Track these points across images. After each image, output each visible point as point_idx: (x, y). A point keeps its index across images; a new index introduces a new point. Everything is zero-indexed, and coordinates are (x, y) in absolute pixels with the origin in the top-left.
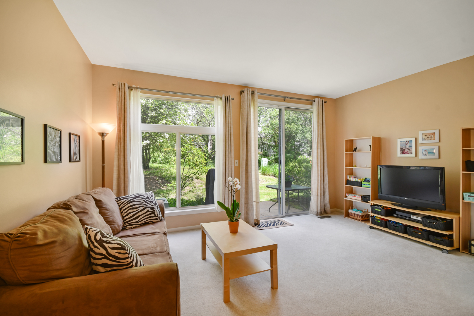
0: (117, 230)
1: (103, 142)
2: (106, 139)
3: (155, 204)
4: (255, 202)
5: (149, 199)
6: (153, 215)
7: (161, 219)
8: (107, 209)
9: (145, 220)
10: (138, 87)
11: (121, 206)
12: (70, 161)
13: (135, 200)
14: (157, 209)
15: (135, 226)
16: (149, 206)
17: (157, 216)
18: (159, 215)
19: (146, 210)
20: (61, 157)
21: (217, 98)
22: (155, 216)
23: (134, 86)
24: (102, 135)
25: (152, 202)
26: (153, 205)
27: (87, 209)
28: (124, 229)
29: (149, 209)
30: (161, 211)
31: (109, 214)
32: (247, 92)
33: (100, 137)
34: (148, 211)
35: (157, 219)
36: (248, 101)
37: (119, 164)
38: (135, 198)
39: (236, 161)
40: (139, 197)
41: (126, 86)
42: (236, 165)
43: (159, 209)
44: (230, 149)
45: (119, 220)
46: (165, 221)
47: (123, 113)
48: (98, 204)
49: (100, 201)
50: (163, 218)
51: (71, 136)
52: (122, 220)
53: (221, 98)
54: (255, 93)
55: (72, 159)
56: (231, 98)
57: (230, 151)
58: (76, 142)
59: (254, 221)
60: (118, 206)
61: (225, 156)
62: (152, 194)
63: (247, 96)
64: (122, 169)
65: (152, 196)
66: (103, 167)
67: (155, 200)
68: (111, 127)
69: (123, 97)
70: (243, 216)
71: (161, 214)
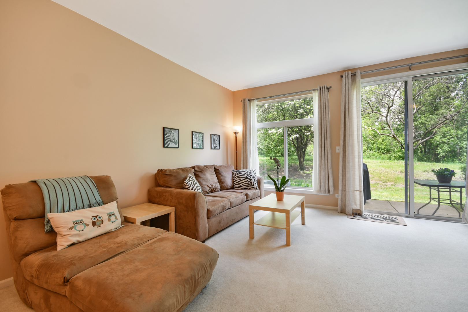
0: (226, 187)
1: (236, 137)
2: (238, 136)
3: (254, 177)
5: (250, 173)
6: (251, 184)
7: (256, 188)
8: (221, 175)
9: (245, 186)
10: (255, 98)
11: (234, 176)
12: (211, 149)
13: (241, 173)
14: (254, 180)
15: (239, 188)
16: (249, 177)
17: (253, 185)
18: (254, 185)
19: (246, 180)
20: (203, 146)
21: (314, 91)
22: (252, 185)
23: (252, 99)
24: (236, 133)
25: (252, 176)
26: (252, 177)
27: (203, 171)
28: (232, 188)
29: (248, 179)
30: (258, 183)
31: (222, 178)
32: (345, 76)
33: (235, 135)
34: (247, 181)
35: (253, 187)
36: (346, 85)
37: (244, 151)
38: (242, 172)
39: (337, 148)
40: (245, 171)
41: (247, 100)
42: (337, 151)
43: (255, 181)
44: (326, 136)
45: (229, 182)
46: (259, 190)
47: (245, 118)
48: (217, 171)
49: (218, 170)
50: (258, 188)
51: (212, 135)
52: (232, 183)
53: (317, 89)
54: (357, 73)
55: (213, 147)
56: (326, 88)
57: (326, 138)
58: (216, 139)
59: (351, 210)
60: (231, 175)
61: (320, 143)
62: (254, 170)
63: (345, 80)
64: (245, 154)
65: (253, 172)
66: (236, 153)
67: (255, 175)
68: (239, 128)
69: (245, 108)
70: (340, 203)
71: (257, 184)
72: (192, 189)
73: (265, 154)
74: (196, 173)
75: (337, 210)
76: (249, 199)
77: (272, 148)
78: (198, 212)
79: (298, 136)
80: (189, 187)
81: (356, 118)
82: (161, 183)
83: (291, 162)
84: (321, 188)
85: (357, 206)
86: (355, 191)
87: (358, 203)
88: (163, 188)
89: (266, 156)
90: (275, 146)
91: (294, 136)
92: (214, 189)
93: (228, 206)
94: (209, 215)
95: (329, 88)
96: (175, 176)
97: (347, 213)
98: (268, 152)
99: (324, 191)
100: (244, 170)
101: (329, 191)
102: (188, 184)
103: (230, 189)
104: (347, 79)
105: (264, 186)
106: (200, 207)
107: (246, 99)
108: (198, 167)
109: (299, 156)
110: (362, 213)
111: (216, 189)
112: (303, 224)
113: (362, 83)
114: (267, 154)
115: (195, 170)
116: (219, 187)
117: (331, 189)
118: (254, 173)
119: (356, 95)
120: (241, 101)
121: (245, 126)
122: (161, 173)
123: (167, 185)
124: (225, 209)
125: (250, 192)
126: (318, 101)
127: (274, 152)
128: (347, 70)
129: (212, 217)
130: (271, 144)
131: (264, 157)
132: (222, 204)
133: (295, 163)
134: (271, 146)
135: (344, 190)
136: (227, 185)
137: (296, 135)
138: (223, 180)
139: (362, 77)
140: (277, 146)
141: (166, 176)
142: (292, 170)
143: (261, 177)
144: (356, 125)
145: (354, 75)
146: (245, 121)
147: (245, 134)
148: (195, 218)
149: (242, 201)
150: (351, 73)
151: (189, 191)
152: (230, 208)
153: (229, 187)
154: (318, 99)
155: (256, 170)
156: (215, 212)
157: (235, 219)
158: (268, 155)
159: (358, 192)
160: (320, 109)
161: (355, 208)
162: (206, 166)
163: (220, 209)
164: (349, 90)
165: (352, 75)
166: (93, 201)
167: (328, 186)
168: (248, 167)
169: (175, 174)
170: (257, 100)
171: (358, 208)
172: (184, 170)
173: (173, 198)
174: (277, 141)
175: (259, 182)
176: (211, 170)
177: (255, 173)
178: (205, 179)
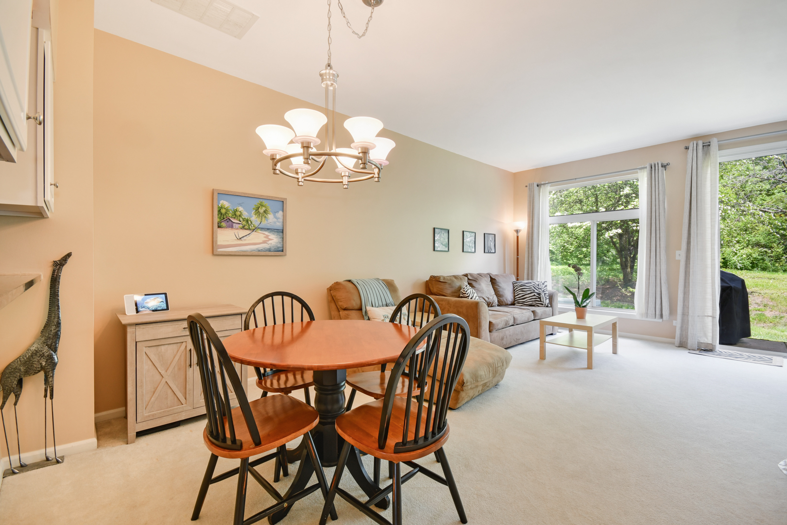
0: (505, 302)
1: (518, 237)
2: (520, 234)
3: (543, 291)
4: (711, 316)
5: (539, 286)
6: (539, 300)
7: (547, 305)
8: (499, 286)
9: (531, 302)
10: (547, 182)
11: (515, 288)
13: (526, 285)
14: (544, 295)
15: (522, 305)
16: (536, 291)
18: (544, 301)
19: (532, 294)
20: (475, 249)
21: (640, 170)
22: (541, 301)
23: (542, 183)
24: (517, 231)
25: (541, 289)
26: (541, 291)
27: (477, 279)
28: (513, 304)
29: (536, 294)
30: (549, 299)
31: (500, 290)
32: (692, 149)
33: (515, 233)
34: (534, 295)
35: (542, 304)
36: (693, 161)
37: (529, 256)
38: (527, 283)
39: (678, 252)
40: (530, 283)
41: (535, 185)
42: (677, 258)
43: (546, 296)
44: (658, 236)
45: (509, 296)
46: (551, 308)
47: (532, 210)
48: (493, 281)
49: (495, 279)
50: (549, 305)
51: (486, 235)
52: (513, 298)
53: (646, 168)
54: (711, 143)
55: (486, 251)
56: (660, 165)
57: (658, 239)
58: (491, 239)
59: (697, 343)
60: (512, 287)
61: (649, 246)
62: (544, 282)
63: (691, 154)
64: (530, 260)
65: (543, 284)
66: (518, 258)
67: (545, 288)
68: (523, 225)
69: (532, 196)
70: (679, 333)
71: (548, 301)
72: (471, 298)
73: (558, 259)
74: (470, 282)
75: (673, 344)
76: (537, 318)
77: (573, 251)
78: (480, 323)
79: (620, 231)
80: (469, 296)
81: (710, 208)
82: (435, 290)
83: (609, 275)
84: (649, 310)
85: (707, 338)
86: (706, 316)
87: (710, 334)
88: (437, 297)
89: (561, 264)
90: (579, 247)
91: (612, 232)
92: (490, 303)
93: (511, 323)
94: (491, 328)
95: (665, 166)
96: (450, 284)
97: (689, 347)
98: (564, 257)
99: (654, 315)
100: (530, 281)
101: (661, 316)
102: (467, 293)
103: (510, 305)
104: (695, 153)
105: (558, 304)
106: (482, 317)
107: (533, 184)
108: (471, 275)
109: (624, 264)
110: (715, 349)
111: (493, 303)
112: (615, 352)
113: (720, 157)
114: (564, 260)
115: (468, 279)
116: (496, 301)
117: (666, 312)
118: (544, 286)
119: (711, 176)
120: (526, 186)
121: (531, 221)
122: (434, 280)
123: (441, 293)
124: (509, 324)
125: (539, 310)
126: (648, 184)
127: (577, 256)
128: (696, 138)
129: (494, 331)
130: (572, 244)
131: (557, 265)
132: (505, 318)
133: (616, 276)
134: (570, 246)
135: (685, 314)
136: (506, 300)
137: (616, 231)
138: (501, 293)
139: (721, 148)
140: (583, 247)
141: (440, 283)
142: (609, 287)
143: (554, 291)
144: (710, 219)
145: (707, 146)
146: (531, 215)
147: (530, 232)
148: (477, 328)
149: (528, 319)
150: (703, 143)
151: (469, 299)
152: (513, 325)
153: (509, 303)
154: (647, 182)
155: (546, 282)
156: (498, 326)
157: (519, 339)
158: (565, 263)
159: (710, 318)
160: (650, 197)
161: (704, 342)
162: (480, 275)
163: (503, 323)
164: (698, 169)
165: (703, 146)
166: (388, 302)
167: (660, 308)
168: (535, 277)
169: (449, 282)
170: (550, 184)
171: (710, 341)
172: (458, 278)
173: (451, 307)
174: (583, 237)
175: (551, 297)
176: (486, 279)
177: (546, 286)
178: (480, 290)
